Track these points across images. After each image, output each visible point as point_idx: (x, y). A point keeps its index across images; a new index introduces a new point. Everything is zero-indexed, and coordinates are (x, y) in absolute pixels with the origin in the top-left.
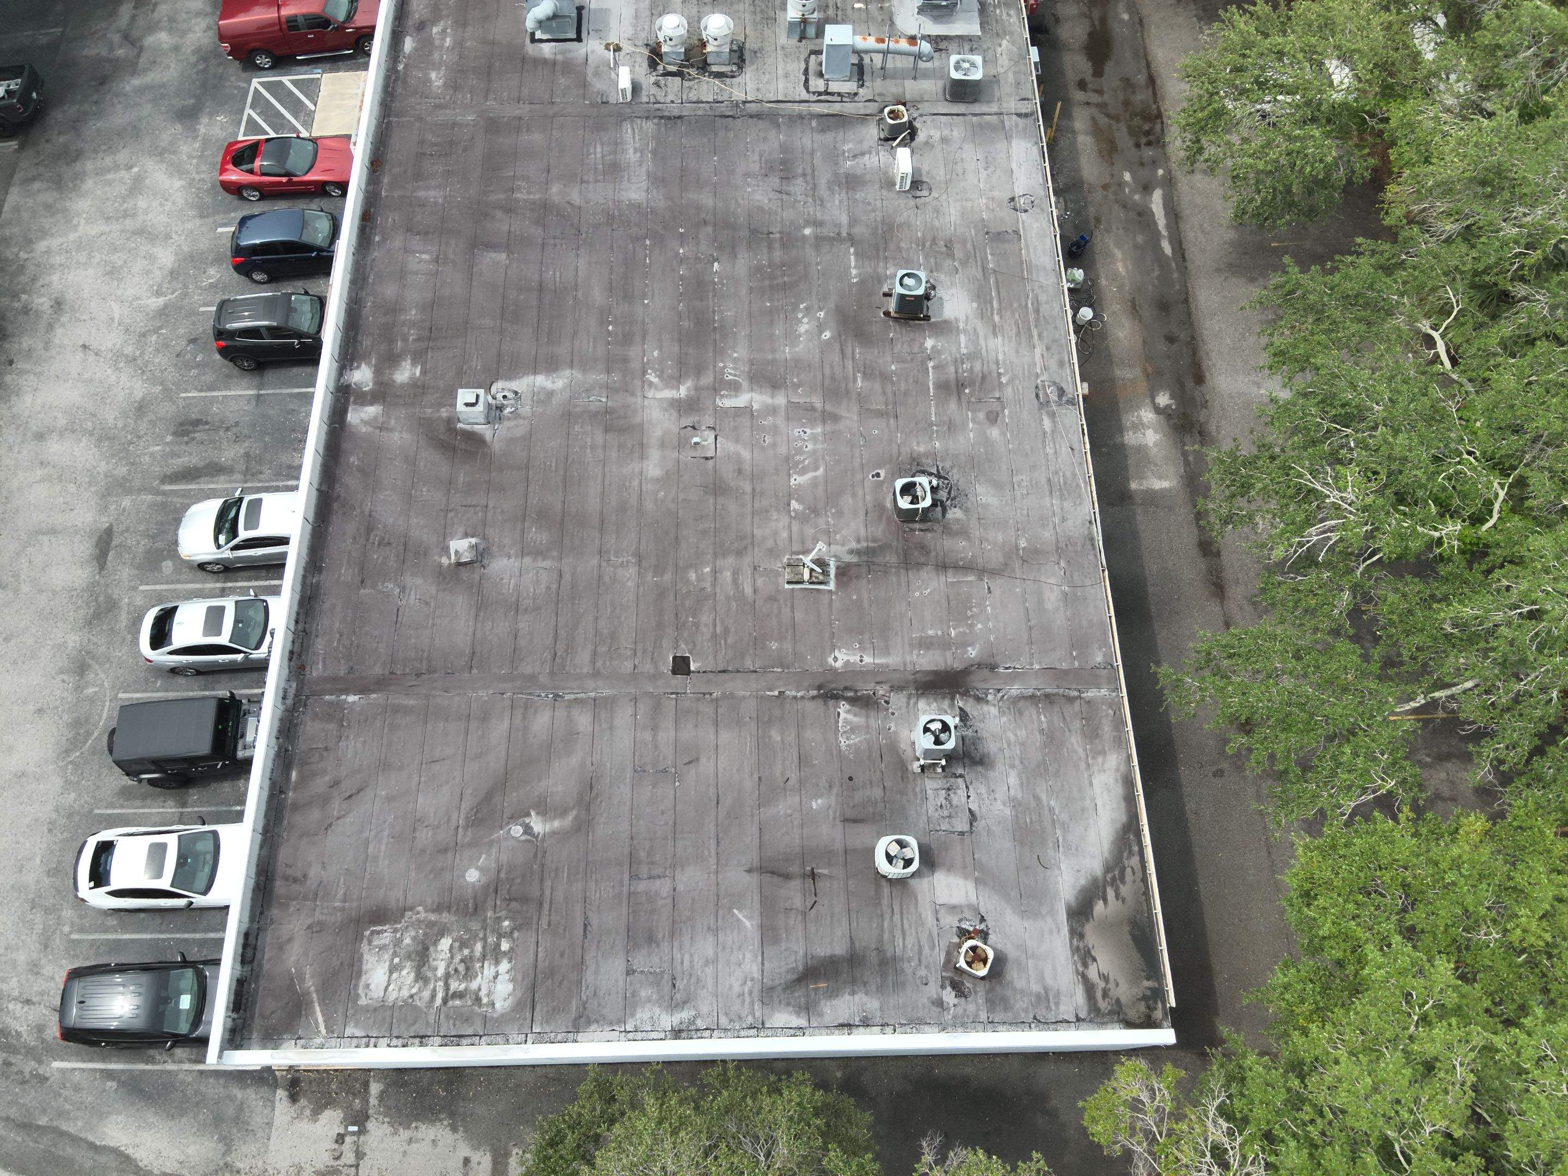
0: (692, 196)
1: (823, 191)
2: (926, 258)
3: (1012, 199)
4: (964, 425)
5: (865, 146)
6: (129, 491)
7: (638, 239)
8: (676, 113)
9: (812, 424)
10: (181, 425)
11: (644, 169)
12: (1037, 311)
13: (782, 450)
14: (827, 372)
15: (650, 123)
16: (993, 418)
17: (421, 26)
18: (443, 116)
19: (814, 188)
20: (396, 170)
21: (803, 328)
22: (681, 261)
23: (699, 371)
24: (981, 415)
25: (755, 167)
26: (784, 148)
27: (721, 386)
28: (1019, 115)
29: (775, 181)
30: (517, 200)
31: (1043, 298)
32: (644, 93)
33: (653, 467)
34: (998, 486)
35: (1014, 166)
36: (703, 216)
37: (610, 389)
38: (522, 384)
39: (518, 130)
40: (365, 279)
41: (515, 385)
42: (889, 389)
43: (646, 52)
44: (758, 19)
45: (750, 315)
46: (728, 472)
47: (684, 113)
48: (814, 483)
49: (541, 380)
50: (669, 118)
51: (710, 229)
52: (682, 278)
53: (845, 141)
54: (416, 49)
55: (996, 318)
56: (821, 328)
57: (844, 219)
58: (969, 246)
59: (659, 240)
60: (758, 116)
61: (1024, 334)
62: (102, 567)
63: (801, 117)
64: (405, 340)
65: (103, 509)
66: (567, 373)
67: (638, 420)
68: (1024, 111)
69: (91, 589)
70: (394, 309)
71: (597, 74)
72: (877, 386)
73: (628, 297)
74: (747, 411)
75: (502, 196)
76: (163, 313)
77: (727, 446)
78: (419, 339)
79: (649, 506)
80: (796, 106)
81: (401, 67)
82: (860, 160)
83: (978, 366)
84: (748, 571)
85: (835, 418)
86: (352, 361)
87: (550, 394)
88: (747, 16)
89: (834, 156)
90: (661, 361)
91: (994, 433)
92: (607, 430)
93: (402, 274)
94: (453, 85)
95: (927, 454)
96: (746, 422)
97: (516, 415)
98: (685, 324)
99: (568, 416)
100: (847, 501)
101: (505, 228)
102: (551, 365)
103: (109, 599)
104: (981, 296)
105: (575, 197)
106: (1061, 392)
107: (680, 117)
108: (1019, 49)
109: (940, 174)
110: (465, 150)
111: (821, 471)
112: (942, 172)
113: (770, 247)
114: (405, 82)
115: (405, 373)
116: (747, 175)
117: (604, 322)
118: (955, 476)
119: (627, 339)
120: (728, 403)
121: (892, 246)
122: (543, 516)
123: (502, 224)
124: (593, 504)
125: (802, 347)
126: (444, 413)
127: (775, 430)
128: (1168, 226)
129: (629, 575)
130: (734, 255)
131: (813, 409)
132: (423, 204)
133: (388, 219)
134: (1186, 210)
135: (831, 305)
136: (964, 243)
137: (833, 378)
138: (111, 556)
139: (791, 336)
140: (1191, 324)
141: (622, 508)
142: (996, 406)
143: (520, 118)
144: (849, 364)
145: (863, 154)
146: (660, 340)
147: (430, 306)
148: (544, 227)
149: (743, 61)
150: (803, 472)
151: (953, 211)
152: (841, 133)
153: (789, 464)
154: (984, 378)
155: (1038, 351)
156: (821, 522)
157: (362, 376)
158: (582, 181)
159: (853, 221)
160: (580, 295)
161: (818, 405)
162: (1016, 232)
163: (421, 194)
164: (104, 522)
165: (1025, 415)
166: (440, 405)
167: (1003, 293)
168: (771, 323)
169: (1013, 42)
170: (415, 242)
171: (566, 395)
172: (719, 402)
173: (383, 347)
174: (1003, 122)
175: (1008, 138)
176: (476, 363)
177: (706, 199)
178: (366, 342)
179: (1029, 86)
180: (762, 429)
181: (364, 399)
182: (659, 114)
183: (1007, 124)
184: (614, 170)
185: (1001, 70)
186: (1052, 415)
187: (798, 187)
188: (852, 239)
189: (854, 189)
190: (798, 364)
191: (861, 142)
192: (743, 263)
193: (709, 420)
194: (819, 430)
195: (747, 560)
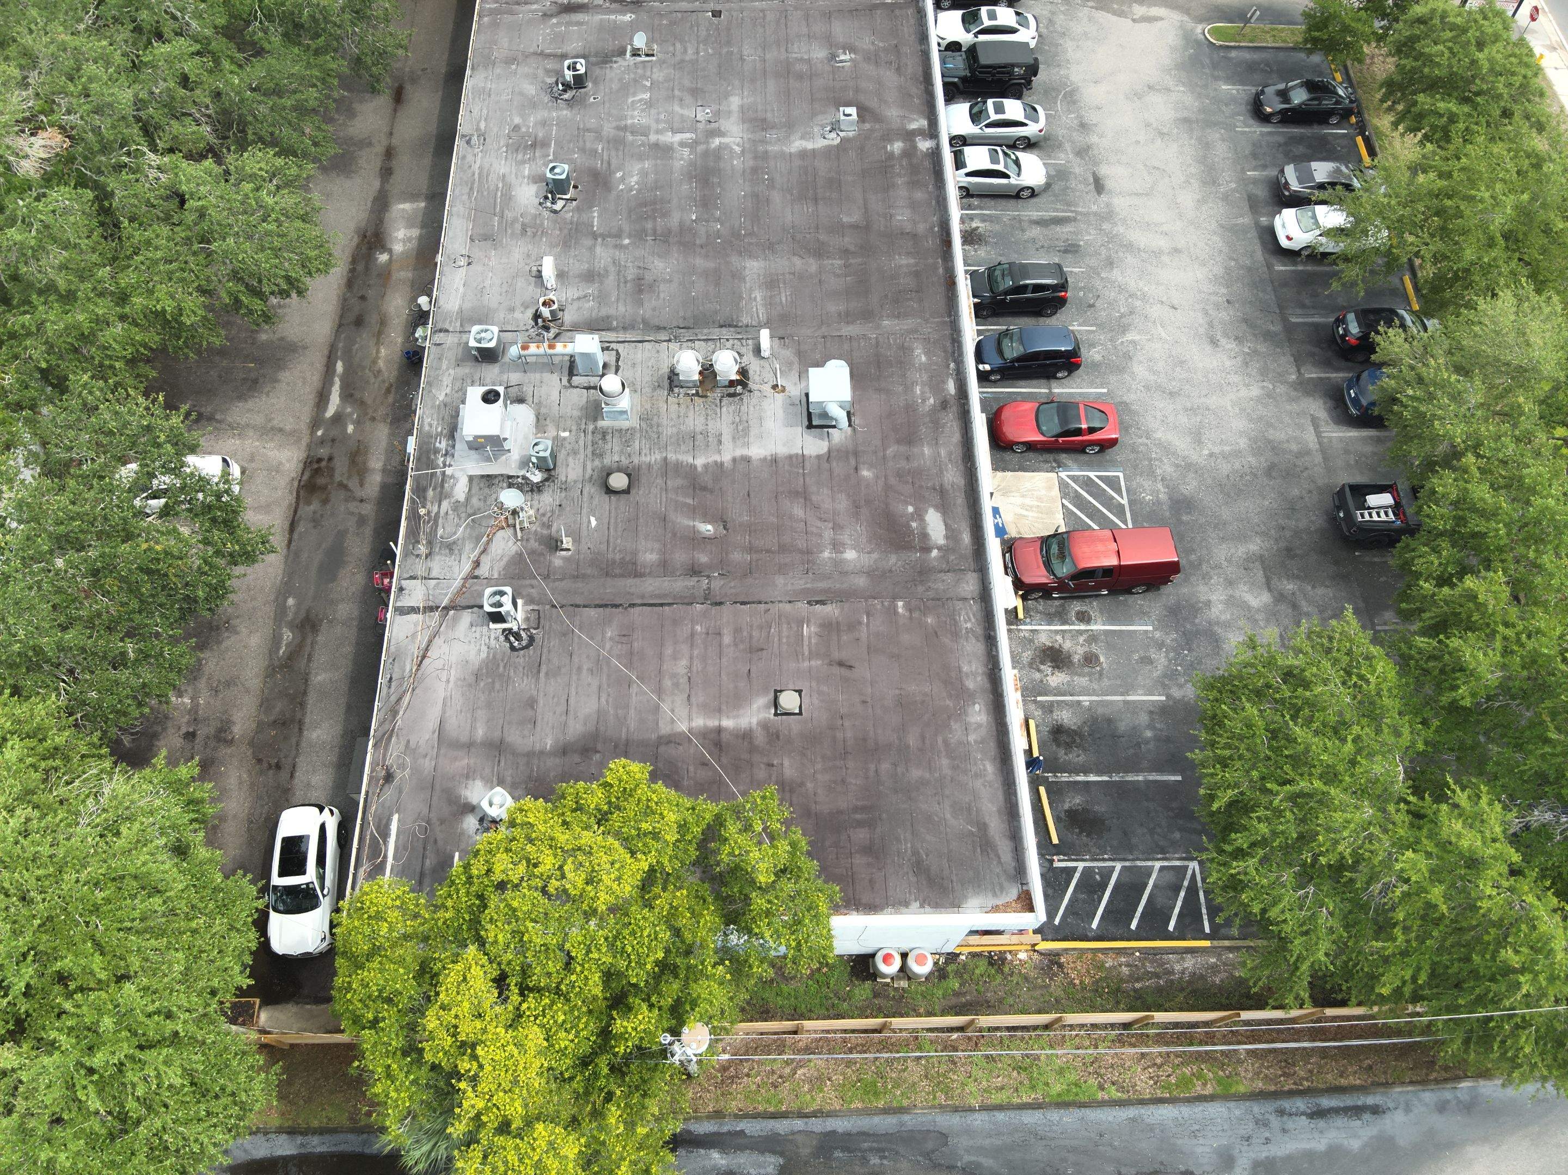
0: (711, 265)
1: (612, 269)
2: (542, 224)
3: (469, 264)
4: (535, 124)
5: (576, 305)
6: (1095, 214)
7: (751, 234)
8: (724, 330)
9: (633, 125)
10: (1076, 251)
11: (748, 285)
12: (471, 189)
13: (653, 111)
14: (621, 153)
15: (745, 322)
16: (516, 128)
17: (944, 405)
18: (909, 323)
19: (619, 271)
20: (935, 279)
21: (635, 179)
22: (718, 220)
23: (706, 153)
24: (524, 130)
25: (662, 287)
26: (640, 303)
27: (693, 145)
28: (447, 331)
29: (649, 277)
30: (840, 258)
31: (465, 197)
32: (751, 347)
33: (735, 102)
34: (521, 94)
35: (461, 289)
36: (703, 251)
37: (763, 141)
38: (820, 143)
39: (847, 314)
40: (938, 202)
41: (826, 142)
42: (581, 143)
43: (751, 385)
44: (655, 419)
45: (671, 187)
46: (688, 99)
47: (717, 330)
48: (634, 94)
49: (809, 145)
50: (730, 326)
51: (698, 242)
52: (718, 208)
53: (592, 309)
54: (944, 382)
55: (500, 185)
56: (623, 179)
57: (598, 250)
58: (509, 231)
59: (736, 234)
60: (659, 328)
61: (484, 175)
62: (1094, 174)
63: (624, 328)
64: (901, 166)
65: (1108, 205)
66: (793, 150)
67: (746, 126)
68: (442, 334)
69: (1096, 164)
70: (913, 184)
71: (790, 364)
72: (588, 145)
73: (755, 196)
74: (674, 132)
75: (851, 261)
76: (1124, 329)
77: (689, 113)
78: (892, 166)
79: (737, 83)
80: (629, 337)
81: (952, 365)
82: (581, 293)
83: (520, 157)
84: (677, 53)
85: (618, 128)
86: (933, 153)
87: (802, 138)
88: (665, 422)
89: (602, 298)
90: (732, 158)
91: (517, 120)
92: (764, 120)
93: (913, 205)
94: (905, 350)
95: (562, 109)
96: (676, 125)
97: (823, 127)
98: (716, 180)
99: (790, 126)
100: (615, 86)
101: (847, 239)
102: (803, 154)
103: (1082, 158)
104: (508, 197)
105: (797, 261)
106: (468, 142)
107: (721, 326)
108: (430, 392)
109: (520, 283)
110: (886, 296)
111: (630, 100)
112: (519, 284)
113: (655, 231)
114: (945, 351)
115: (897, 147)
116: (670, 281)
117: (771, 180)
118: (546, 99)
119: (755, 170)
120: (688, 135)
121: (566, 231)
122: (800, 77)
123: (848, 241)
124: (772, 85)
125: (636, 167)
126: (867, 126)
127: (658, 121)
128: (332, 384)
129: (747, 50)
130: (681, 225)
131: (632, 133)
132: (908, 254)
133: (932, 243)
134: (311, 399)
135: (614, 193)
136: (513, 234)
137: (617, 150)
138: (1091, 180)
139: (644, 174)
140: (343, 309)
141: (753, 81)
142: (512, 134)
143: (848, 323)
144: (605, 157)
145: (579, 299)
146: (733, 170)
147: (888, 187)
148: (818, 240)
149: (669, 378)
150: (641, 100)
151: (517, 256)
152: (594, 315)
153: (650, 104)
154: (517, 150)
155: (477, 165)
156: (632, 76)
157: (925, 145)
158: (794, 274)
159: (591, 249)
160: (788, 197)
161: (628, 134)
162: (472, 240)
163: (912, 261)
164: (1104, 198)
165: (495, 130)
166: (872, 130)
167: (492, 201)
168: (656, 181)
169: (434, 397)
170: (908, 228)
171: (792, 138)
172: (694, 136)
173: (915, 161)
174: (461, 325)
175: (461, 311)
176: (852, 154)
177: (700, 262)
178: (927, 164)
179: (432, 356)
180: (665, 122)
181: (920, 132)
182: (739, 330)
183: (458, 324)
184: (771, 283)
185: (452, 372)
186: (478, 129)
187: (631, 273)
188: (595, 236)
189: (589, 271)
190: (641, 158)
191: (579, 309)
192: (675, 220)
193: (700, 126)
194: (629, 122)
195: (678, 58)
